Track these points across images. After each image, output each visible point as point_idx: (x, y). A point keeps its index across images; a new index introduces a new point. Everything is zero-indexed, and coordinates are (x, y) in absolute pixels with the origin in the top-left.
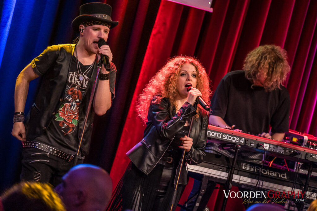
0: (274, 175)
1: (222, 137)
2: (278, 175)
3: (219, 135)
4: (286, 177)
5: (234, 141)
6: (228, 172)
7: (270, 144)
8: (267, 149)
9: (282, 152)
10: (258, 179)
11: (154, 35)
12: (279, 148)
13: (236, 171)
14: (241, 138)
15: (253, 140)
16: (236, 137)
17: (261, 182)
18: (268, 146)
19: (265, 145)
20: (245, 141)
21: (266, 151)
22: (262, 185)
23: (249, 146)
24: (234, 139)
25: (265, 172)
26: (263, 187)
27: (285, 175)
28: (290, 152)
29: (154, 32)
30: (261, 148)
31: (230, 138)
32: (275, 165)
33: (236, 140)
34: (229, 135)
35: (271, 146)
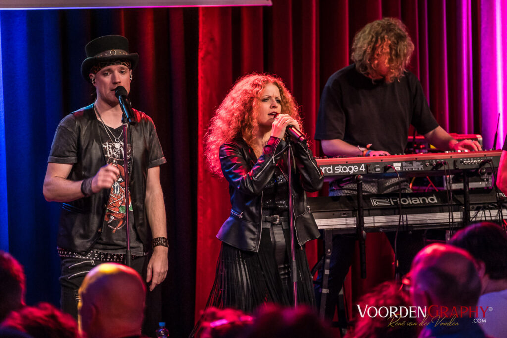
0: (419, 201)
1: (334, 171)
2: (424, 200)
3: (329, 170)
4: (436, 201)
5: (351, 172)
6: (356, 216)
7: (401, 162)
8: (399, 169)
9: (421, 167)
10: (399, 214)
11: (202, 59)
12: (415, 164)
13: (366, 212)
14: (359, 165)
15: (378, 163)
16: (353, 165)
17: (404, 217)
18: (399, 164)
19: (395, 165)
20: (367, 167)
21: (399, 172)
22: (407, 220)
23: (373, 172)
24: (350, 169)
25: (405, 201)
26: (409, 223)
27: (434, 198)
28: (431, 164)
29: (201, 54)
30: (390, 171)
31: (345, 169)
32: (416, 187)
33: (354, 169)
34: (342, 165)
35: (404, 164)
